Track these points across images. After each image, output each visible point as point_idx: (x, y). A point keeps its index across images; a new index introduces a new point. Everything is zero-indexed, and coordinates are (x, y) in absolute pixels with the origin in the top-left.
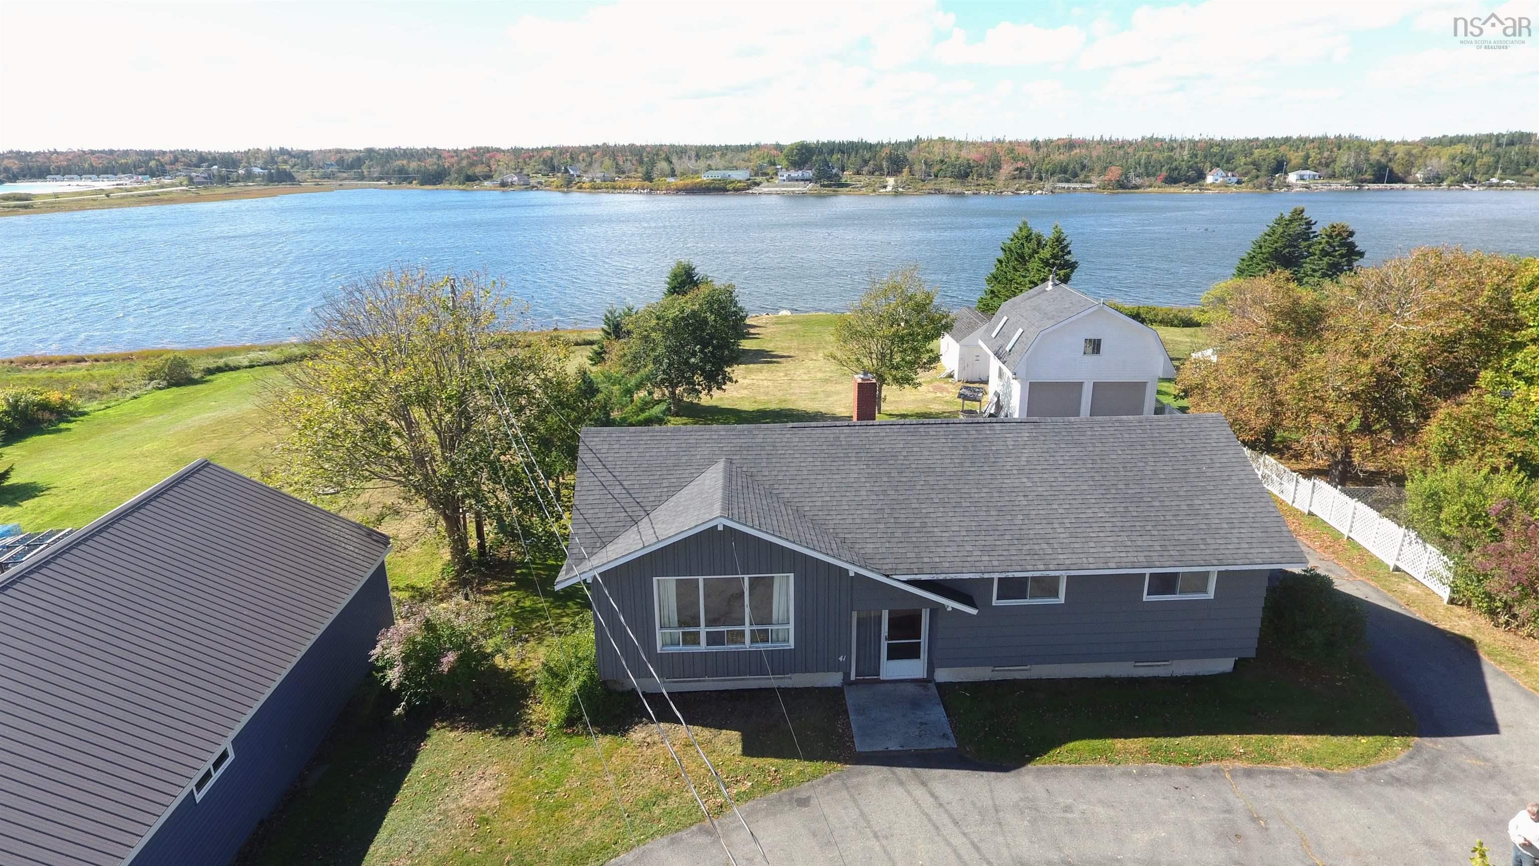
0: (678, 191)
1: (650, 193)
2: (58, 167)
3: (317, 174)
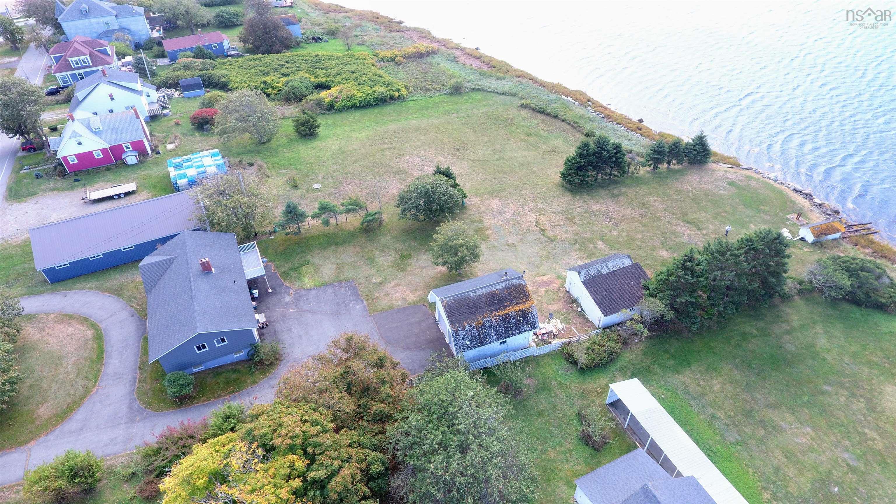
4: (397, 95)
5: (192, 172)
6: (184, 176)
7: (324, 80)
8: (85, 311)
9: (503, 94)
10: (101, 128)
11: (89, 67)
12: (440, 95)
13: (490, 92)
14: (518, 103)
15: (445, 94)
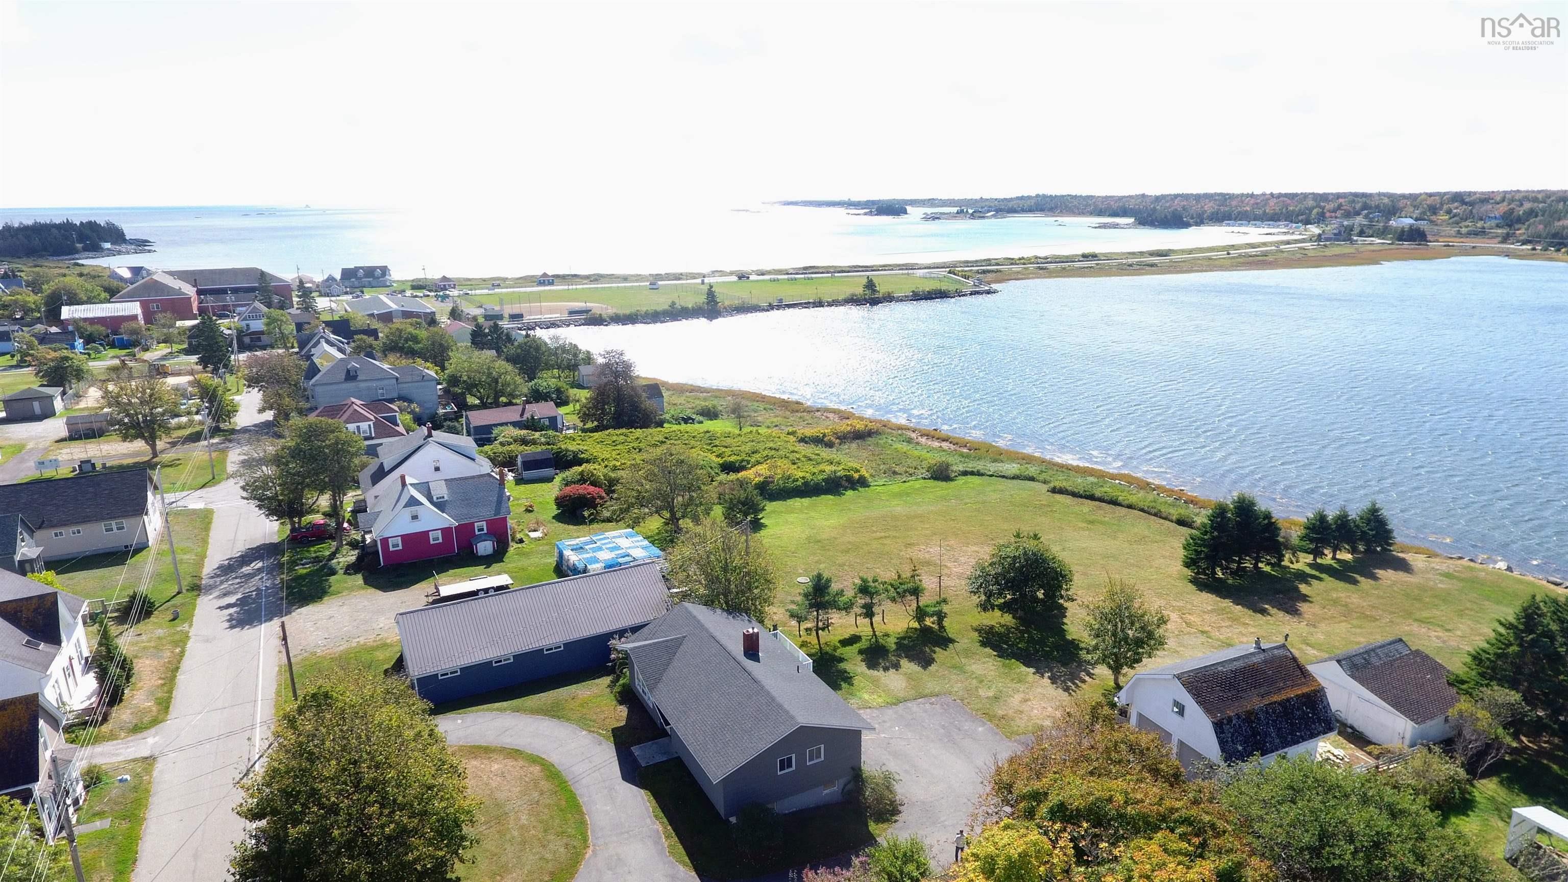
2: (1239, 213)
3: (1464, 230)
4: (856, 476)
5: (606, 556)
6: (596, 560)
7: (733, 458)
8: (508, 741)
9: (1013, 478)
10: (446, 498)
11: (372, 438)
12: (917, 480)
13: (991, 476)
14: (1045, 487)
15: (925, 479)
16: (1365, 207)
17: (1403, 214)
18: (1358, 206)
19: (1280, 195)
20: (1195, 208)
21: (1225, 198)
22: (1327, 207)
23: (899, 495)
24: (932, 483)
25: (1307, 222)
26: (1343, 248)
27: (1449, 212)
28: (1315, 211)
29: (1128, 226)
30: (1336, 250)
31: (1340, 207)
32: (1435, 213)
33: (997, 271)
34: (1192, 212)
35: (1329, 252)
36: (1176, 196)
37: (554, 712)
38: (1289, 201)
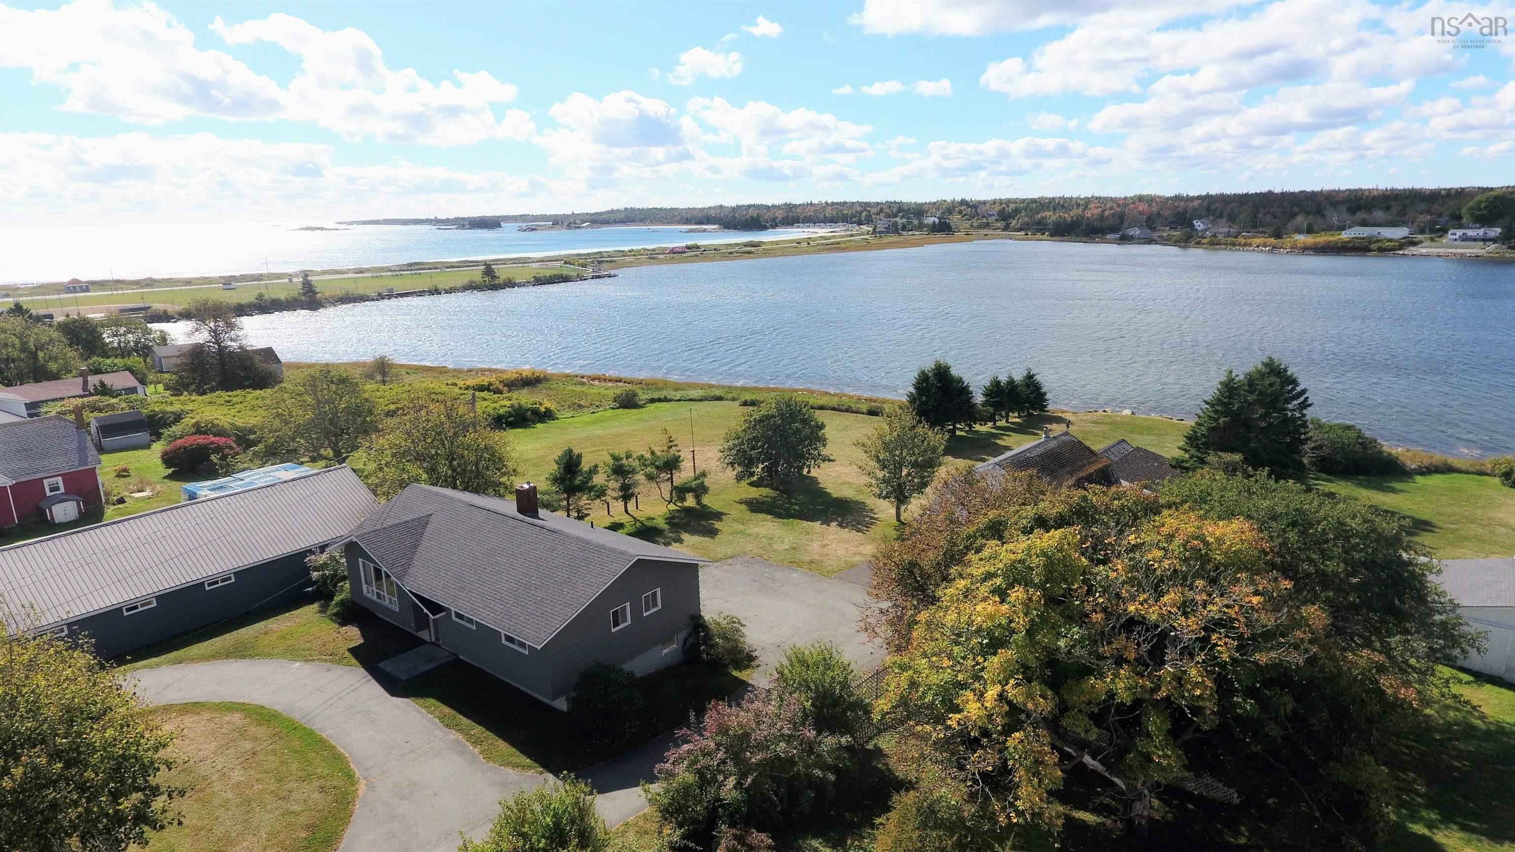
0: (1306, 250)
1: (1271, 251)
2: (805, 217)
3: (975, 224)
12: (605, 410)
13: (679, 400)
14: (736, 404)
15: (613, 409)
16: (900, 210)
17: (929, 214)
18: (895, 210)
19: (833, 204)
20: (767, 216)
21: (789, 207)
22: (872, 211)
23: (595, 422)
24: (621, 411)
25: (860, 223)
26: (894, 238)
27: (960, 212)
28: (864, 213)
29: (715, 230)
30: (891, 239)
31: (881, 210)
32: (951, 214)
33: (611, 262)
34: (766, 218)
35: (885, 240)
36: (750, 206)
37: (241, 652)
38: (841, 208)
